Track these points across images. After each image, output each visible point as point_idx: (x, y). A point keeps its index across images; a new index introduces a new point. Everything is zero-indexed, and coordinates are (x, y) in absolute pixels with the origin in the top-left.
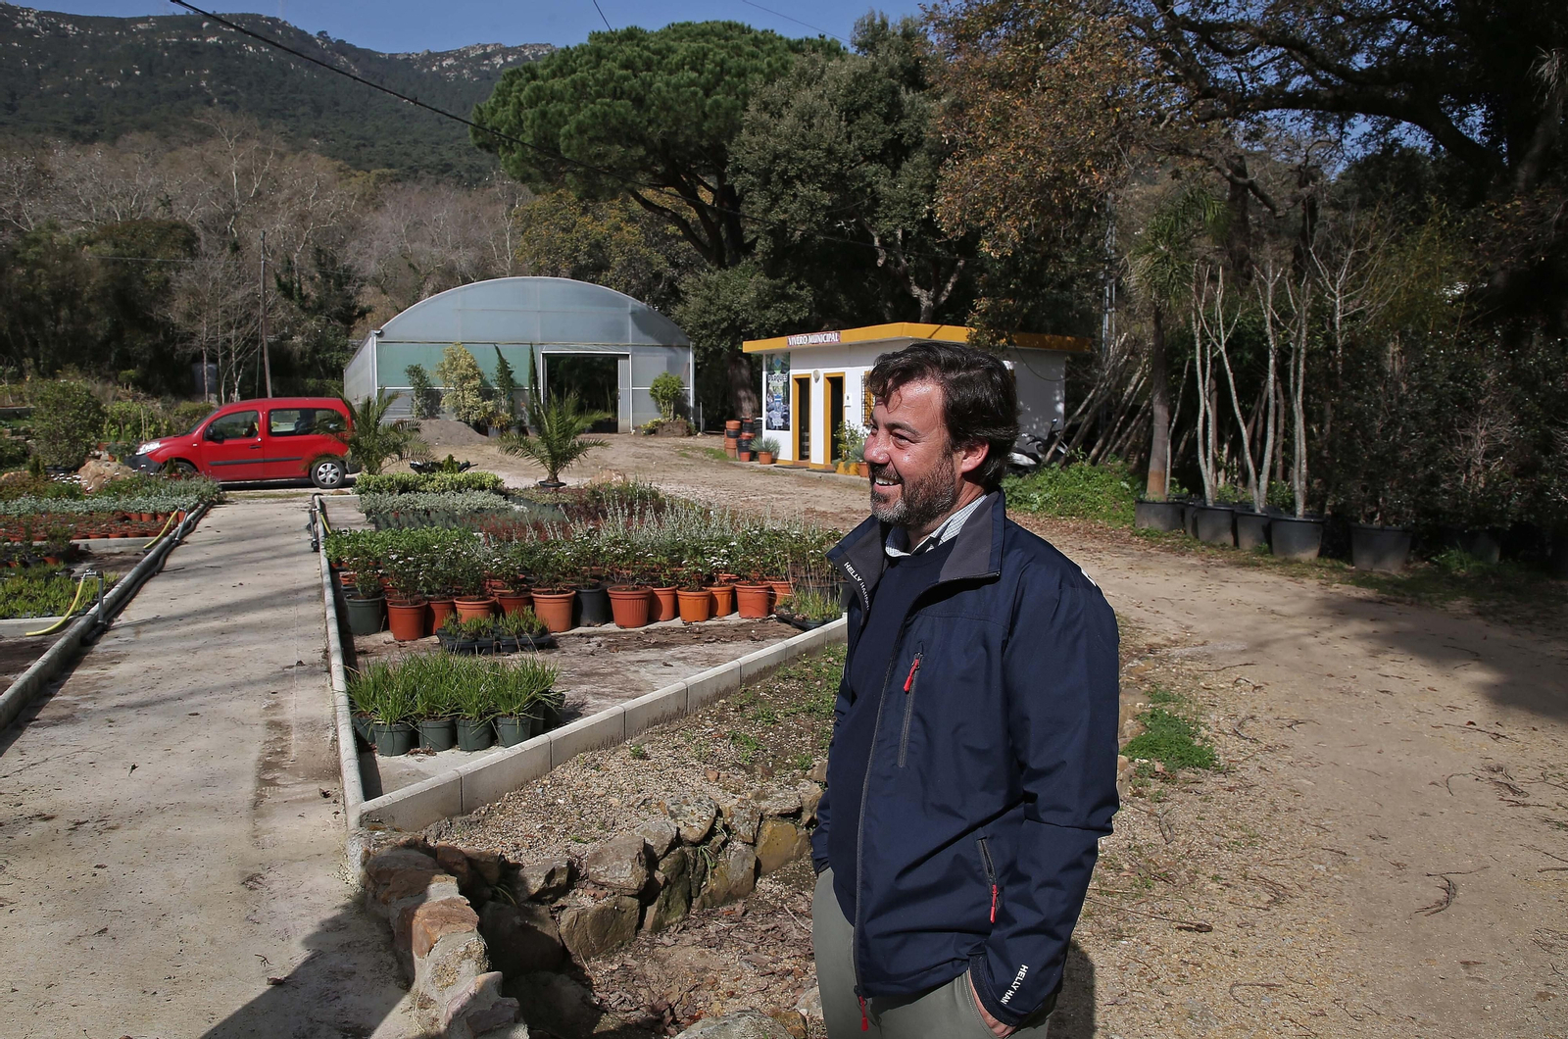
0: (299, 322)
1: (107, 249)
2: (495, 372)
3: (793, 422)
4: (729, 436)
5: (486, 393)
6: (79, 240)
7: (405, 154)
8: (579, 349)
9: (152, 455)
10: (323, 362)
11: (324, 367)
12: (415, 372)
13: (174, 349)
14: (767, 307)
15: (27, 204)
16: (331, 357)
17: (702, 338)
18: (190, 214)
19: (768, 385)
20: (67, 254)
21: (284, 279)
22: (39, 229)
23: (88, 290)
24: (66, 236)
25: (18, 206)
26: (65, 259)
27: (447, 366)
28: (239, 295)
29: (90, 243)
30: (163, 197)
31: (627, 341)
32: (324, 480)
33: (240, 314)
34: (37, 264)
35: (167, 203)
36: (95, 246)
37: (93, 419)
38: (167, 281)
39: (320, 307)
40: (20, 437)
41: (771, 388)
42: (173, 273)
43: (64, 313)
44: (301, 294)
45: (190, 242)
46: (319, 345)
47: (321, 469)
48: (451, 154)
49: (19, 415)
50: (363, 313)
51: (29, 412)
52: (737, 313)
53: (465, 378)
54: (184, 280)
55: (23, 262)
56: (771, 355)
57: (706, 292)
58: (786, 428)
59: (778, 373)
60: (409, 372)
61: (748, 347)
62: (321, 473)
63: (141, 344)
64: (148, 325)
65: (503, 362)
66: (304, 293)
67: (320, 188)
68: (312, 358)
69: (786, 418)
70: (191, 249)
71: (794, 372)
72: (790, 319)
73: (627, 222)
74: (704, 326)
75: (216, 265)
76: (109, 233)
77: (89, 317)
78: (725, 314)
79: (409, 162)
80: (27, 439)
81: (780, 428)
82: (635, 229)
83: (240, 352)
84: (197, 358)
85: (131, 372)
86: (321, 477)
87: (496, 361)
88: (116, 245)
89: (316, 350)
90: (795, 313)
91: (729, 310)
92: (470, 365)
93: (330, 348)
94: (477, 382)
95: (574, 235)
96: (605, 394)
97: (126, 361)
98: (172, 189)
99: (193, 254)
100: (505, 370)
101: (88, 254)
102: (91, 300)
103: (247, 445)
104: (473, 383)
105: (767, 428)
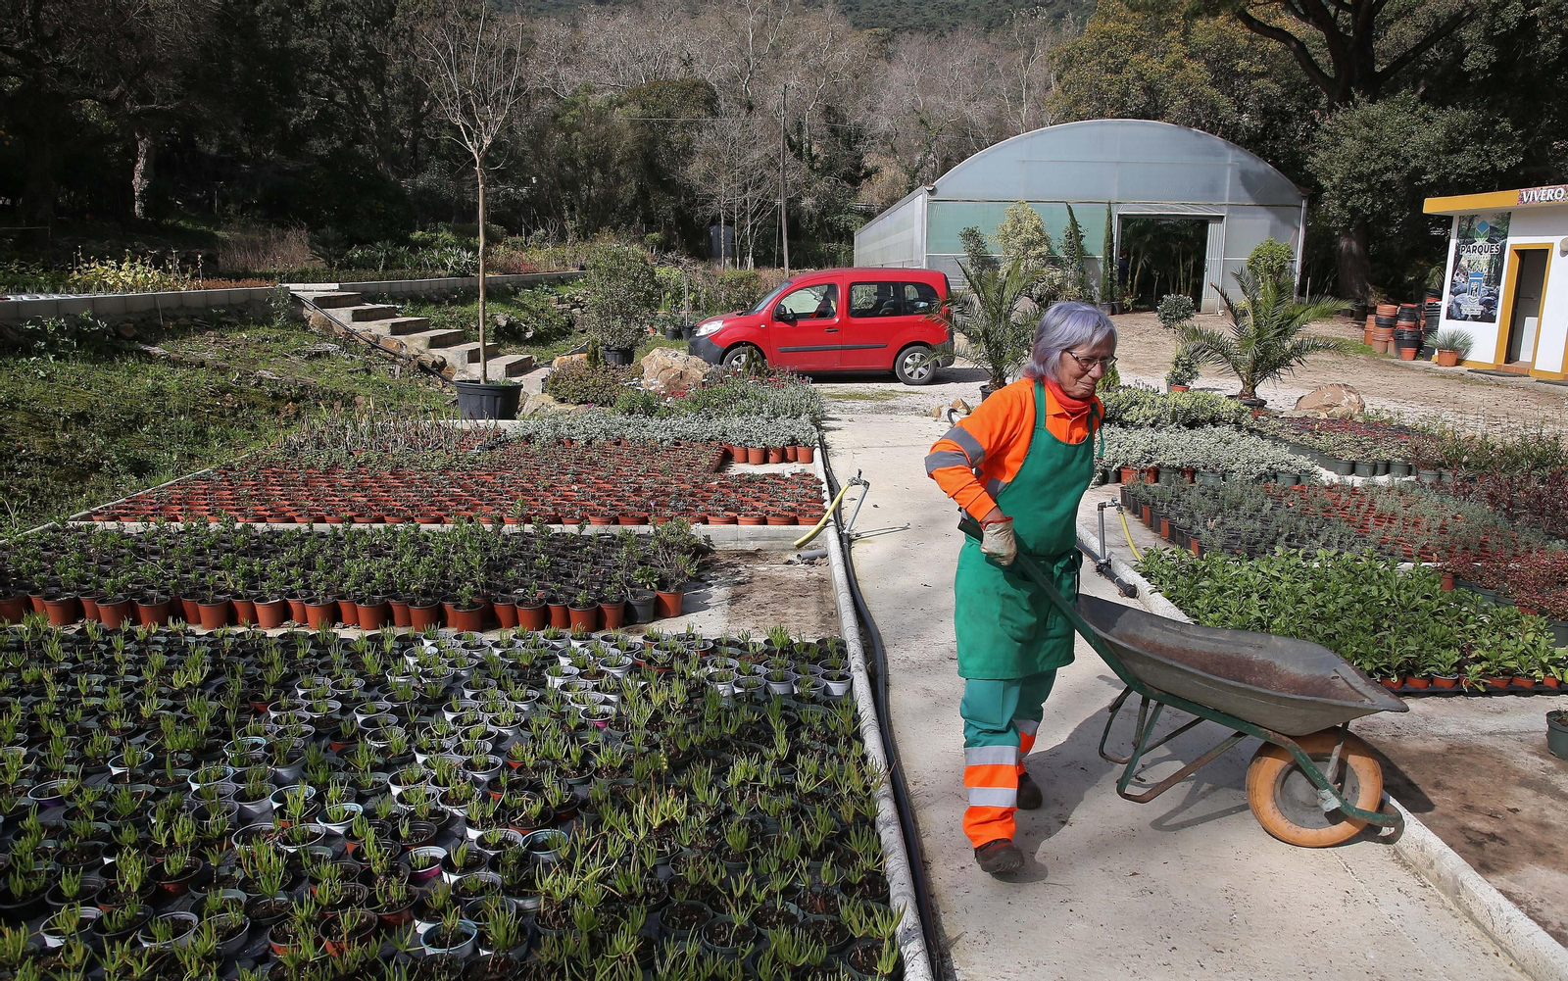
0: (808, 185)
1: (635, 110)
2: (1063, 236)
3: (1503, 310)
4: (1379, 323)
5: (1054, 261)
6: (611, 102)
7: (890, 16)
8: (1163, 208)
9: (714, 337)
10: (830, 225)
11: (831, 230)
12: (971, 235)
13: (695, 212)
14: (1459, 151)
15: (563, 72)
16: (840, 219)
17: (1352, 194)
18: (710, 74)
19: (1458, 258)
20: (600, 117)
21: (794, 138)
22: (576, 91)
23: (618, 155)
24: (597, 100)
25: (555, 75)
26: (598, 122)
27: (1009, 230)
28: (756, 154)
29: (621, 105)
30: (685, 56)
31: (1223, 199)
32: (911, 374)
33: (756, 175)
34: (573, 127)
35: (687, 63)
36: (625, 107)
37: (648, 292)
38: (689, 141)
39: (828, 169)
40: (565, 306)
41: (1464, 262)
42: (696, 133)
43: (597, 175)
44: (810, 154)
45: (711, 103)
46: (829, 206)
47: (908, 360)
48: (934, 13)
49: (563, 281)
50: (868, 175)
51: (573, 277)
52: (1406, 161)
53: (1029, 244)
54: (704, 141)
55: (562, 127)
56: (1470, 218)
57: (1365, 131)
58: (1487, 317)
59: (1480, 242)
60: (964, 236)
61: (1432, 206)
62: (907, 365)
63: (666, 208)
64: (670, 187)
65: (1074, 224)
66: (814, 153)
67: (834, 42)
68: (820, 220)
69: (1490, 304)
70: (712, 109)
71: (1514, 241)
72: (1494, 167)
73: (1190, 58)
74: (1360, 178)
75: (732, 124)
76: (637, 95)
77: (619, 180)
78: (1389, 161)
79: (894, 23)
80: (573, 307)
81: (1475, 318)
82: (1200, 65)
83: (756, 213)
84: (715, 220)
85: (656, 235)
86: (907, 371)
87: (1067, 223)
88: (643, 107)
89: (823, 213)
90: (1502, 158)
91: (1396, 156)
92: (1037, 228)
93: (839, 211)
94: (1044, 249)
95: (1124, 76)
96: (1176, 265)
97: (651, 223)
98: (693, 48)
99: (714, 113)
100: (1075, 233)
101: (619, 116)
102: (621, 162)
103: (822, 328)
104: (1039, 250)
105: (1449, 316)
